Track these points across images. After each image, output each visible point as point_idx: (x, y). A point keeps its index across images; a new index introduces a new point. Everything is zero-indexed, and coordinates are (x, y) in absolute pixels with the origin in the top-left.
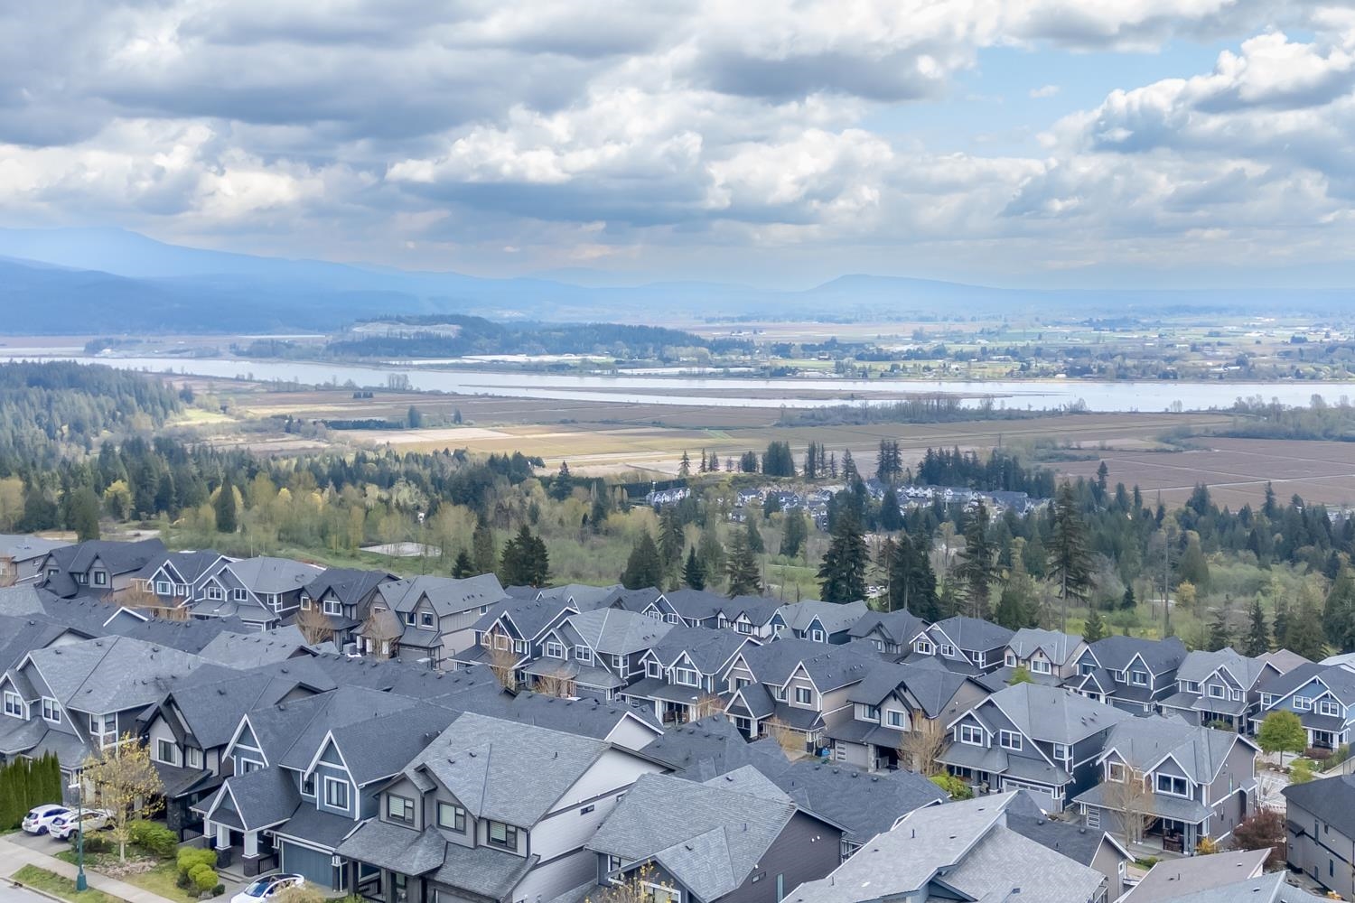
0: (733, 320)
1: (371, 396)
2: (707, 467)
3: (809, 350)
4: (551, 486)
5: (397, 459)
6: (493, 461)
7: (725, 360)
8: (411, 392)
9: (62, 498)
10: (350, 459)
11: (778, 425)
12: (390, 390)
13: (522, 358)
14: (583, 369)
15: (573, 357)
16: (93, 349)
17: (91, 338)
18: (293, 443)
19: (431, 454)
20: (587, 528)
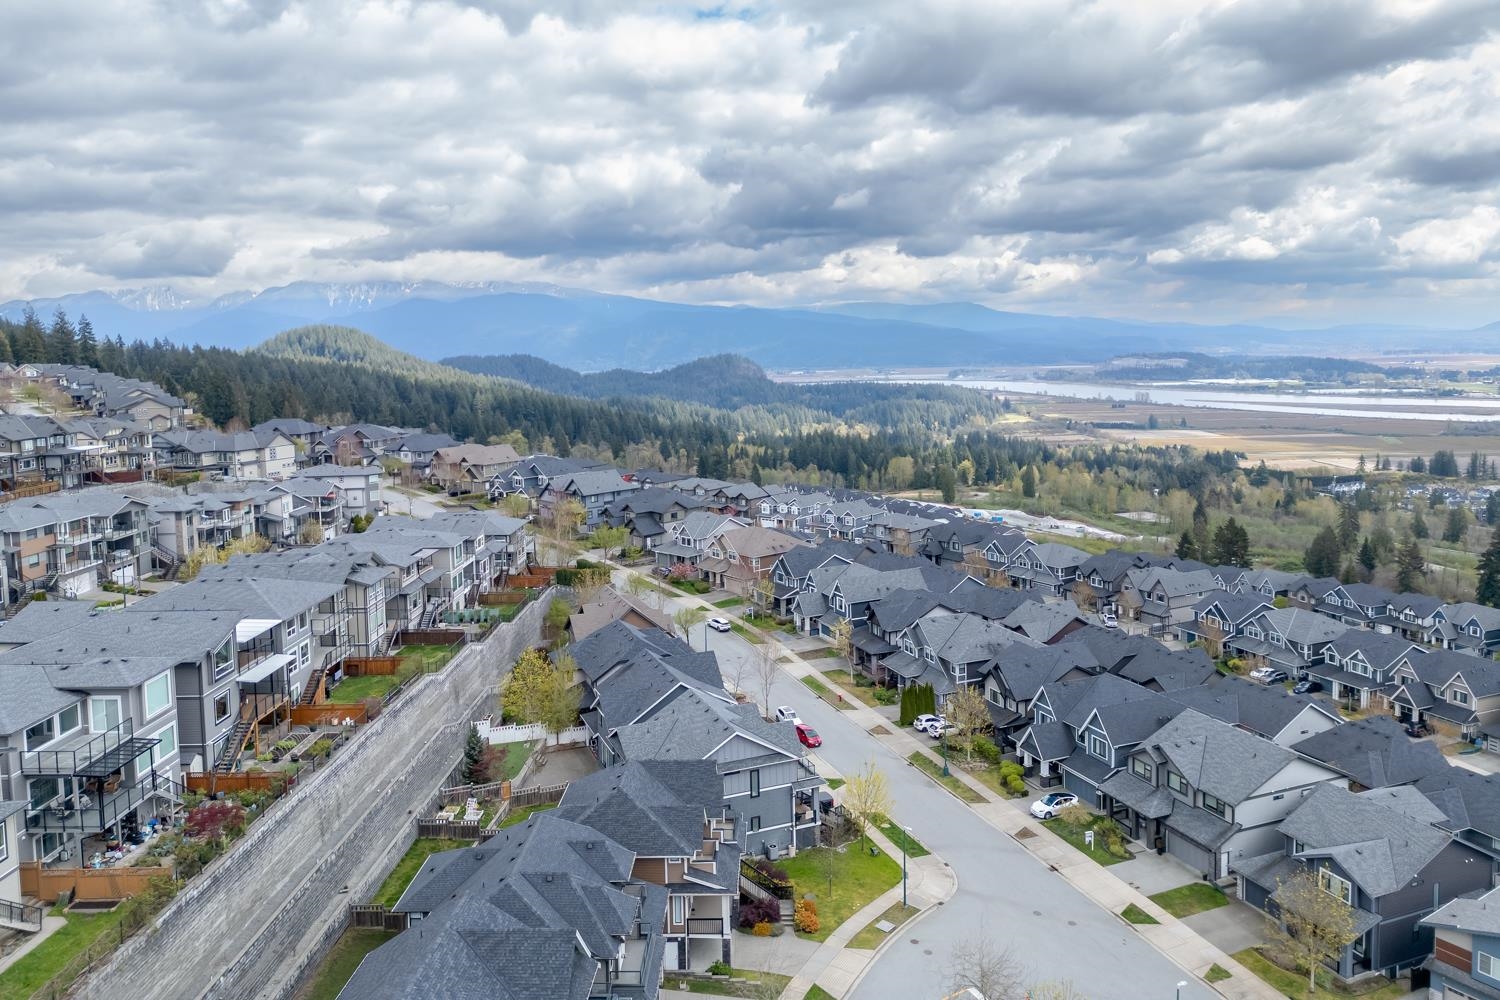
0: (1406, 352)
1: (1123, 406)
2: (1380, 467)
3: (1474, 375)
4: (1252, 475)
5: (1140, 450)
6: (1209, 457)
7: (1399, 383)
8: (1151, 404)
9: (934, 470)
10: (1108, 448)
11: (1444, 434)
12: (1137, 403)
13: (1232, 381)
14: (1279, 390)
15: (1272, 381)
16: (953, 375)
17: (952, 369)
18: (1071, 437)
19: (1164, 447)
20: (1280, 510)
